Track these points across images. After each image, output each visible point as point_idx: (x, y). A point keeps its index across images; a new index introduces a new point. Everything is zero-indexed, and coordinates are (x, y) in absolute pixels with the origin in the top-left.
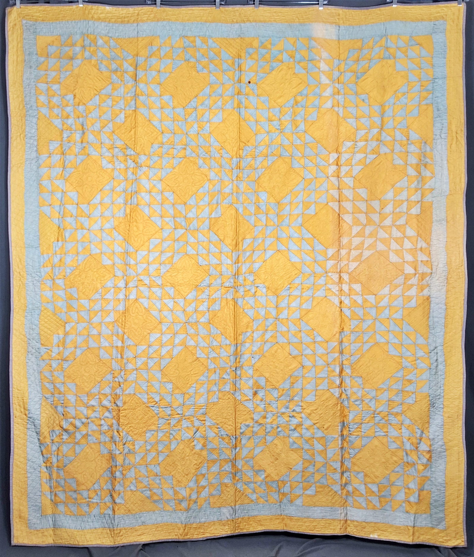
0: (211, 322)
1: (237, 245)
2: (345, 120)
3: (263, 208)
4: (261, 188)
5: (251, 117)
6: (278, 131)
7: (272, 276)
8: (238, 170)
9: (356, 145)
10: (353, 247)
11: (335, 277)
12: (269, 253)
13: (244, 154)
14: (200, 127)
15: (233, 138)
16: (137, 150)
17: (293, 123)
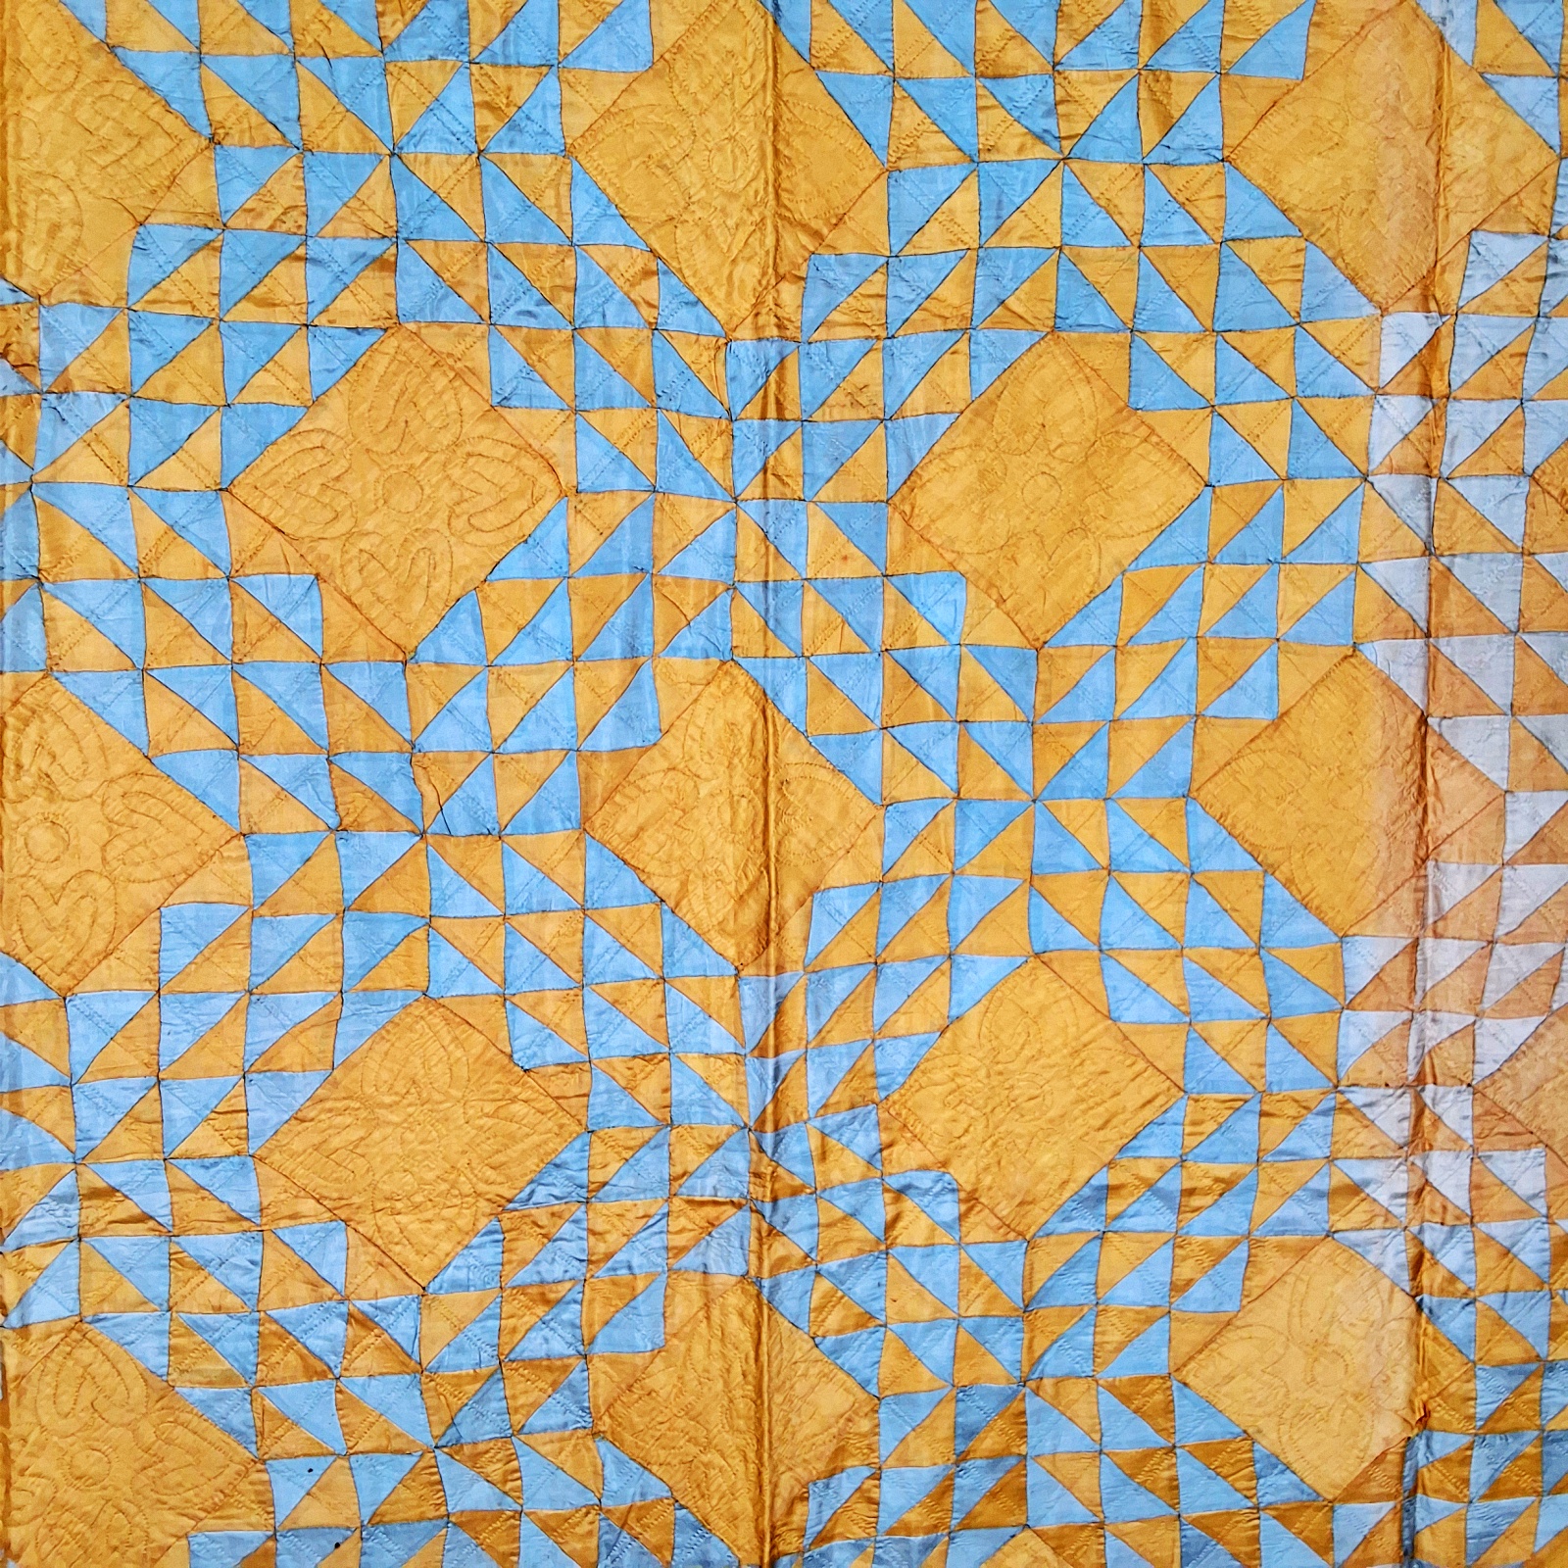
0: (605, 1424)
1: (766, 933)
2: (1489, 84)
3: (940, 679)
4: (925, 550)
5: (857, 44)
6: (1040, 151)
7: (1000, 1114)
8: (772, 423)
9: (1555, 260)
10: (1509, 921)
11: (1392, 1116)
12: (983, 970)
13: (810, 313)
14: (488, 106)
15: (732, 196)
16: (20, 266)
17: (1144, 94)
